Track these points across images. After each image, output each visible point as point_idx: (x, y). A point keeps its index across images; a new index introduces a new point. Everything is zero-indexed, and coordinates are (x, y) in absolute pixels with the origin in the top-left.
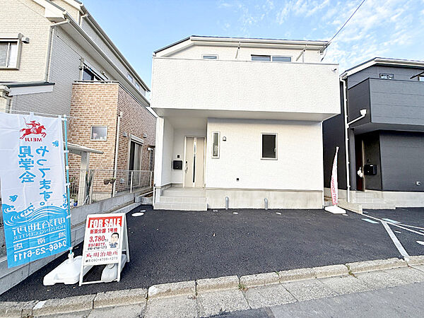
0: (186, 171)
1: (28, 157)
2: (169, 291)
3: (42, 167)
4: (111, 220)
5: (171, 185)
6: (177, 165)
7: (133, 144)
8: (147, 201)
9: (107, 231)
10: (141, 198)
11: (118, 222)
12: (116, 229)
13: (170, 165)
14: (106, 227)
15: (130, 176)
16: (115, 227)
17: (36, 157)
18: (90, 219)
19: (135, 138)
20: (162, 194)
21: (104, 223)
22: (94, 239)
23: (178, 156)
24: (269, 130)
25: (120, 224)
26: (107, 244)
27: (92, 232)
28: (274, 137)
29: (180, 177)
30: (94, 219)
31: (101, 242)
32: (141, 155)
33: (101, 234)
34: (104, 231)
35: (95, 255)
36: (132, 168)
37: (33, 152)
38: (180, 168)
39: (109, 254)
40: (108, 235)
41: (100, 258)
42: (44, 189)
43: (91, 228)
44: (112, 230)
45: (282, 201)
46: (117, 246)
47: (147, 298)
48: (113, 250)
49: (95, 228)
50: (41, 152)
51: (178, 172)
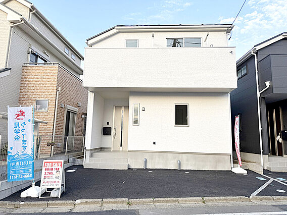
0: (114, 136)
1: (18, 128)
2: (87, 202)
3: (23, 133)
4: (56, 163)
5: (101, 149)
6: (106, 131)
7: (68, 113)
8: (78, 162)
9: (54, 169)
10: (74, 160)
11: (60, 165)
12: (59, 169)
13: (100, 131)
14: (53, 167)
15: (65, 141)
16: (58, 168)
17: (21, 128)
18: (45, 162)
19: (70, 108)
20: (91, 156)
21: (52, 165)
22: (47, 174)
23: (108, 123)
24: (181, 101)
25: (61, 166)
26: (54, 176)
27: (46, 169)
28: (186, 107)
29: (110, 141)
30: (47, 162)
31: (51, 175)
32: (75, 122)
33: (51, 171)
34: (52, 169)
35: (47, 182)
36: (67, 134)
37: (20, 126)
38: (110, 134)
39: (55, 182)
40: (54, 172)
41: (50, 184)
42: (24, 145)
43: (45, 167)
44: (56, 169)
45: (194, 163)
46: (59, 178)
47: (75, 205)
48: (57, 180)
49: (47, 167)
50: (23, 125)
51: (107, 137)
